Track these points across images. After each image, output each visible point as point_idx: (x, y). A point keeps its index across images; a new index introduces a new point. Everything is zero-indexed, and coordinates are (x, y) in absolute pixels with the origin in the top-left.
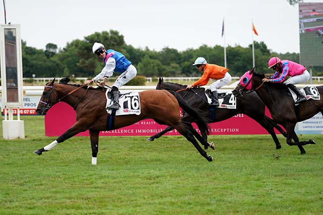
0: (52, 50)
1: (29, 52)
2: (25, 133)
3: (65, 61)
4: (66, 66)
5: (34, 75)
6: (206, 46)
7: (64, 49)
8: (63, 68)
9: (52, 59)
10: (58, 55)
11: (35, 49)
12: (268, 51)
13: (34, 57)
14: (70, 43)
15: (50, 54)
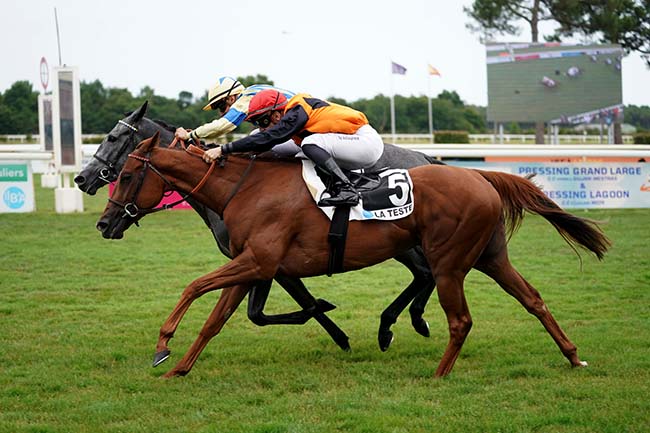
0: (186, 99)
2: (85, 204)
6: (381, 95)
9: (187, 110)
10: (194, 106)
12: (461, 103)
13: (164, 107)
15: (185, 105)
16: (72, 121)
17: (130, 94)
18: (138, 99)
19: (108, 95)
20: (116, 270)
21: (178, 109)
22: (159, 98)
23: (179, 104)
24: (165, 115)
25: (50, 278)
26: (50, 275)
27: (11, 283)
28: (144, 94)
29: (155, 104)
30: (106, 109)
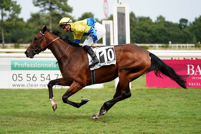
0: (184, 24)
1: (167, 25)
3: (194, 32)
4: (194, 35)
5: (170, 42)
7: (193, 23)
8: (192, 37)
9: (184, 30)
10: (188, 27)
11: (171, 23)
13: (171, 28)
14: (197, 18)
15: (183, 27)
16: (125, 36)
17: (151, 20)
18: (156, 23)
19: (138, 21)
20: (156, 122)
21: (179, 29)
22: (168, 23)
23: (180, 26)
24: (171, 32)
25: (118, 126)
26: (118, 124)
27: (96, 128)
28: (159, 21)
29: (165, 26)
30: (137, 29)
